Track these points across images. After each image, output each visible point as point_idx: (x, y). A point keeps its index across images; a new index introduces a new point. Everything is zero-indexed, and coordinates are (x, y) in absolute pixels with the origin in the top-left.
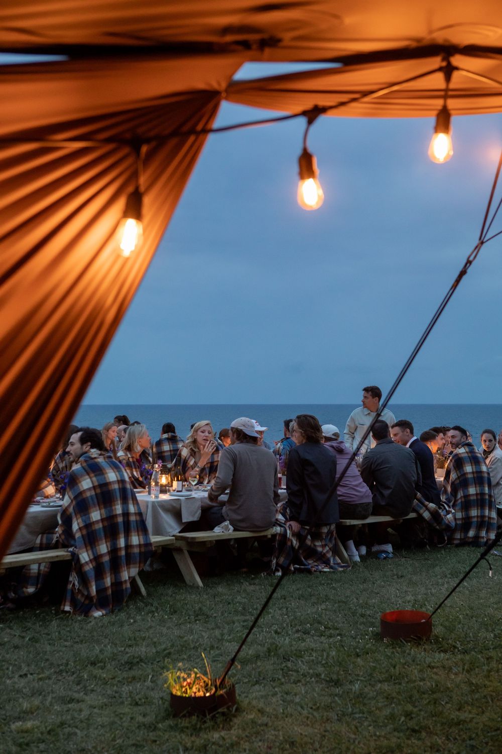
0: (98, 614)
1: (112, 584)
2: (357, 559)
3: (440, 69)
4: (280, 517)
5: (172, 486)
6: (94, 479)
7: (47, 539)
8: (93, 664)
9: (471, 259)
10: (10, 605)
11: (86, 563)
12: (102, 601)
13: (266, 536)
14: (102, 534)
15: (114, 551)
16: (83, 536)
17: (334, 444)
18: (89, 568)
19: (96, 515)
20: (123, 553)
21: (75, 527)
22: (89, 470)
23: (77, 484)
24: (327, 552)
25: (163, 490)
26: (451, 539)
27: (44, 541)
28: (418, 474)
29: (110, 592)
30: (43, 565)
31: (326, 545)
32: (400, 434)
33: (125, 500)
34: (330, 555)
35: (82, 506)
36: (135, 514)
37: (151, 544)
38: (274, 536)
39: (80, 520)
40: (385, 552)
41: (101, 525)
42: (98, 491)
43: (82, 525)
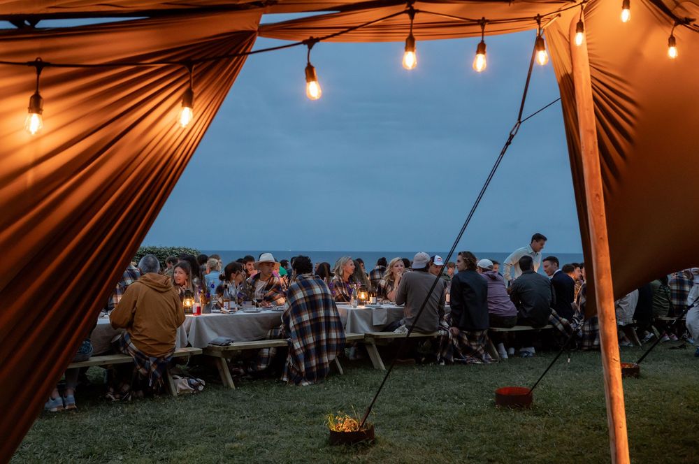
0: (305, 384)
1: (317, 365)
2: (506, 357)
3: (405, 12)
4: (445, 324)
5: (369, 300)
6: (305, 292)
7: (275, 333)
8: (290, 412)
9: (513, 133)
10: (249, 376)
11: (299, 349)
12: (309, 376)
13: (433, 337)
14: (310, 330)
15: (318, 342)
16: (296, 331)
17: (490, 273)
18: (300, 353)
19: (306, 317)
20: (325, 343)
21: (291, 324)
22: (302, 286)
23: (294, 295)
24: (481, 350)
25: (361, 302)
26: (581, 346)
27: (273, 334)
28: (552, 295)
29: (315, 369)
30: (272, 349)
31: (479, 345)
32: (550, 266)
33: (327, 307)
34: (482, 352)
35: (296, 310)
36: (334, 317)
37: (345, 339)
38: (439, 337)
39: (294, 320)
40: (528, 353)
41: (309, 324)
42: (308, 300)
43: (296, 323)
